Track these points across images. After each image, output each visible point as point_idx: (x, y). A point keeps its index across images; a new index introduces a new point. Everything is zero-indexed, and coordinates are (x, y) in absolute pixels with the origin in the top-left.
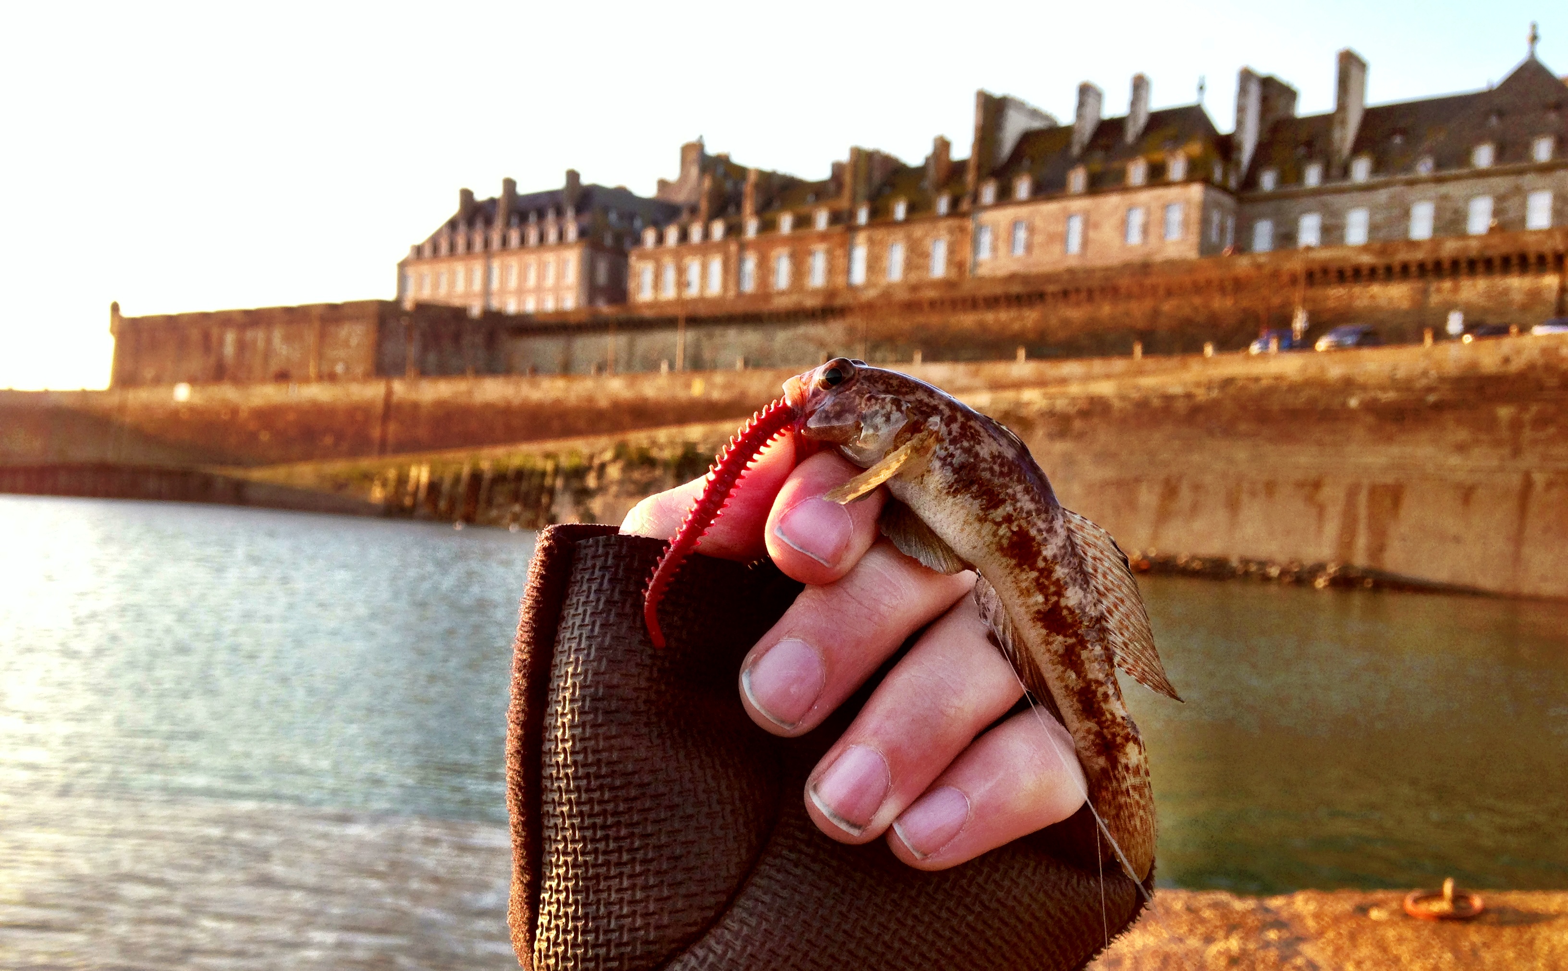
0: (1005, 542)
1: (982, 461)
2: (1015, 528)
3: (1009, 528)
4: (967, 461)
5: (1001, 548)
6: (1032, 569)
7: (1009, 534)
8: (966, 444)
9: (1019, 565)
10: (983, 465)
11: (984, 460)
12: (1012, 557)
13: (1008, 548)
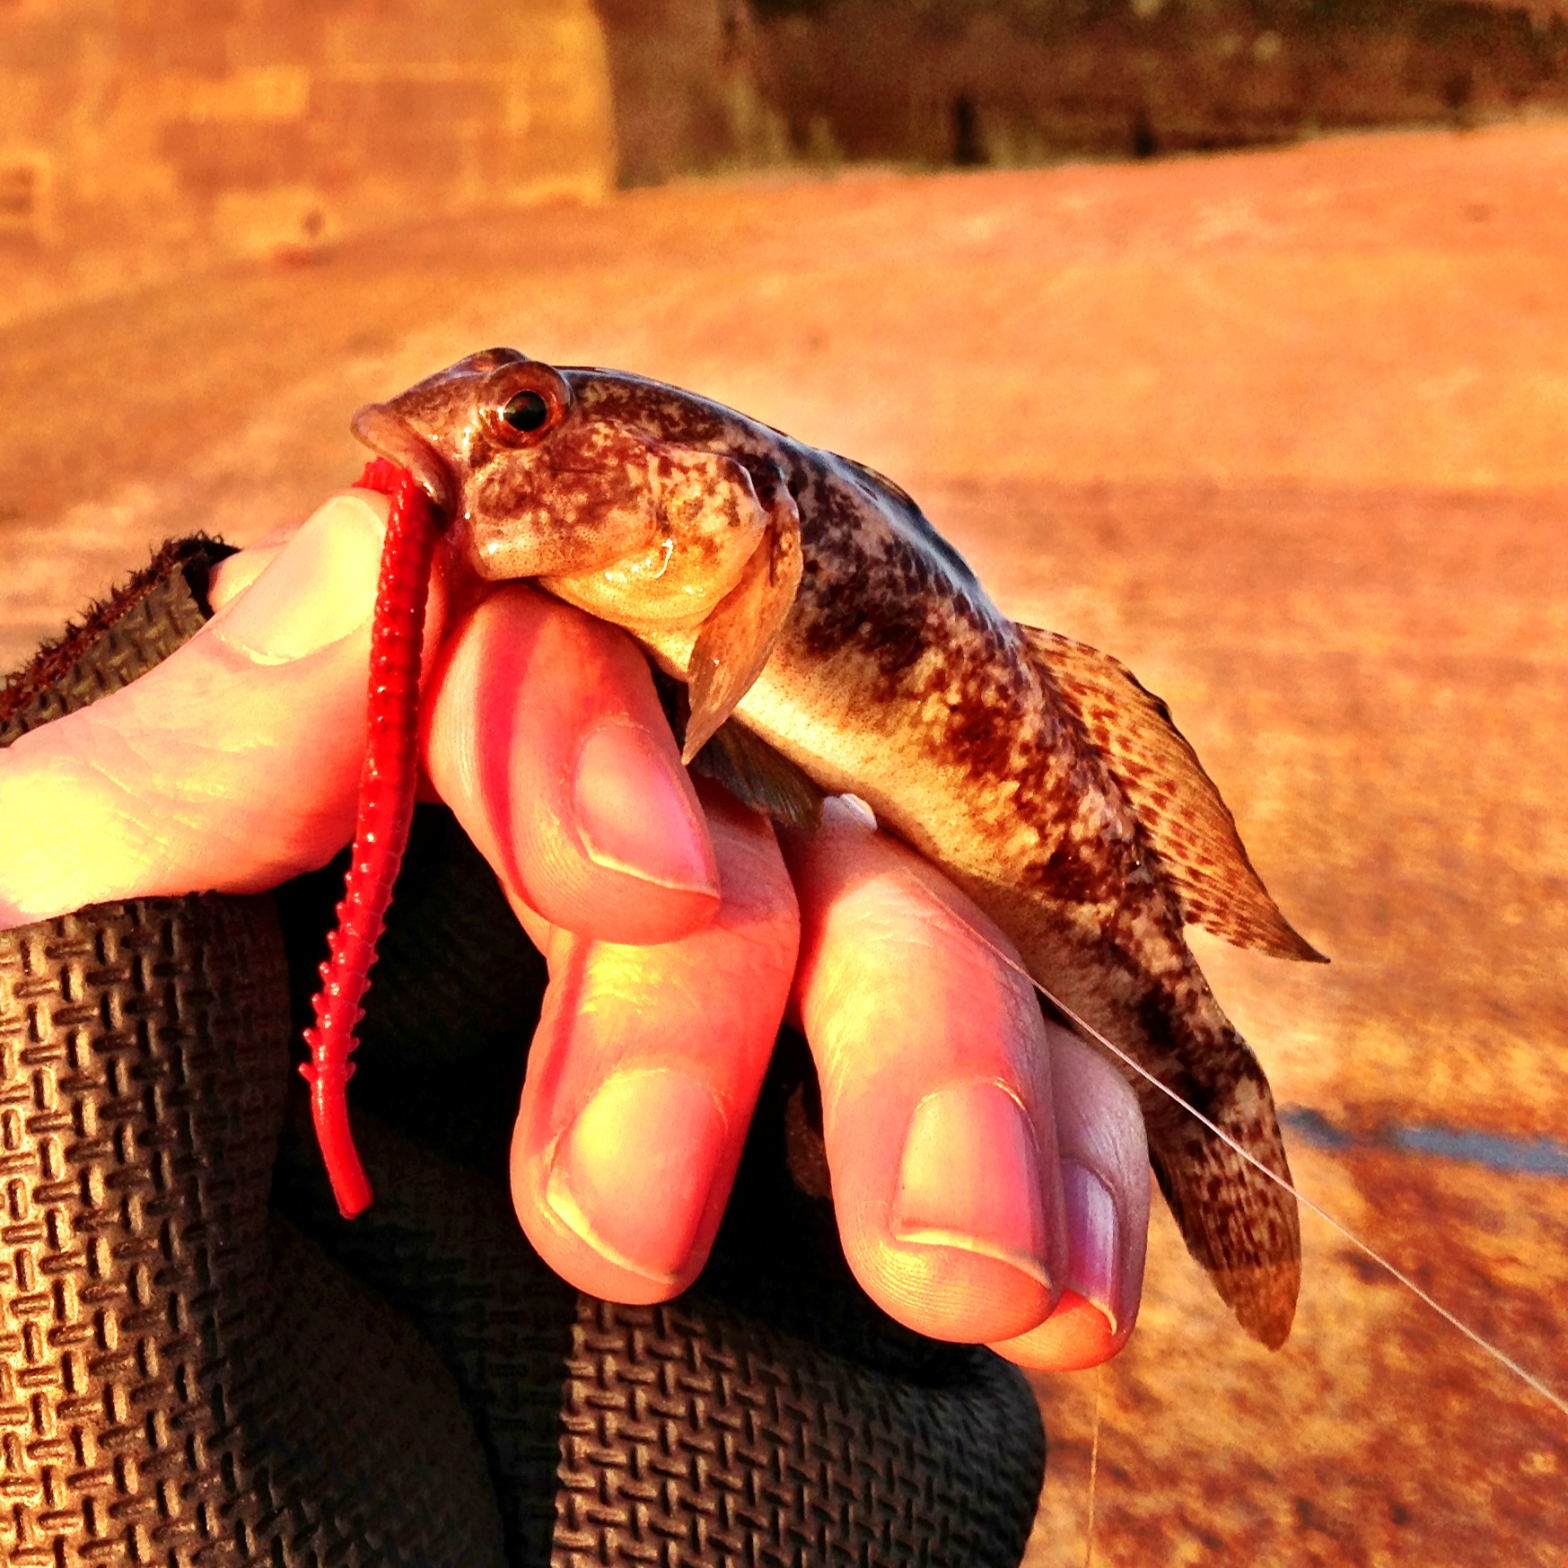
0: (938, 735)
1: (871, 567)
2: (954, 698)
3: (943, 701)
4: (846, 573)
5: (931, 749)
6: (1004, 778)
7: (945, 713)
8: (836, 534)
9: (975, 775)
10: (876, 575)
11: (876, 562)
12: (960, 759)
13: (945, 746)
